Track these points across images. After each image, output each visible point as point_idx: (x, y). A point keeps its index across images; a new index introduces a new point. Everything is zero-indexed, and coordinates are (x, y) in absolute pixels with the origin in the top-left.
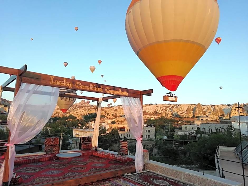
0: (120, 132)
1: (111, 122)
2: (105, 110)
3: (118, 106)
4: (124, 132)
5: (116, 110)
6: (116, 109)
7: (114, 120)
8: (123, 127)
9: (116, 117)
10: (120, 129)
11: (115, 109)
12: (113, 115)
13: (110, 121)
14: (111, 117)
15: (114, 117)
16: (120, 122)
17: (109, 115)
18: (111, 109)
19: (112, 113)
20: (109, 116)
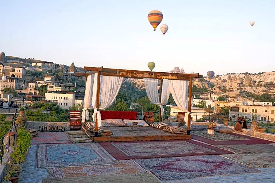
0: (232, 112)
1: (217, 98)
2: (208, 81)
3: (228, 74)
4: (237, 113)
5: (225, 81)
6: (224, 79)
7: (222, 95)
8: (235, 105)
9: (225, 90)
10: (232, 108)
11: (222, 80)
12: (219, 88)
13: (215, 97)
14: (217, 90)
15: (222, 91)
16: (231, 99)
17: (214, 87)
18: (217, 79)
19: (219, 86)
20: (215, 89)
